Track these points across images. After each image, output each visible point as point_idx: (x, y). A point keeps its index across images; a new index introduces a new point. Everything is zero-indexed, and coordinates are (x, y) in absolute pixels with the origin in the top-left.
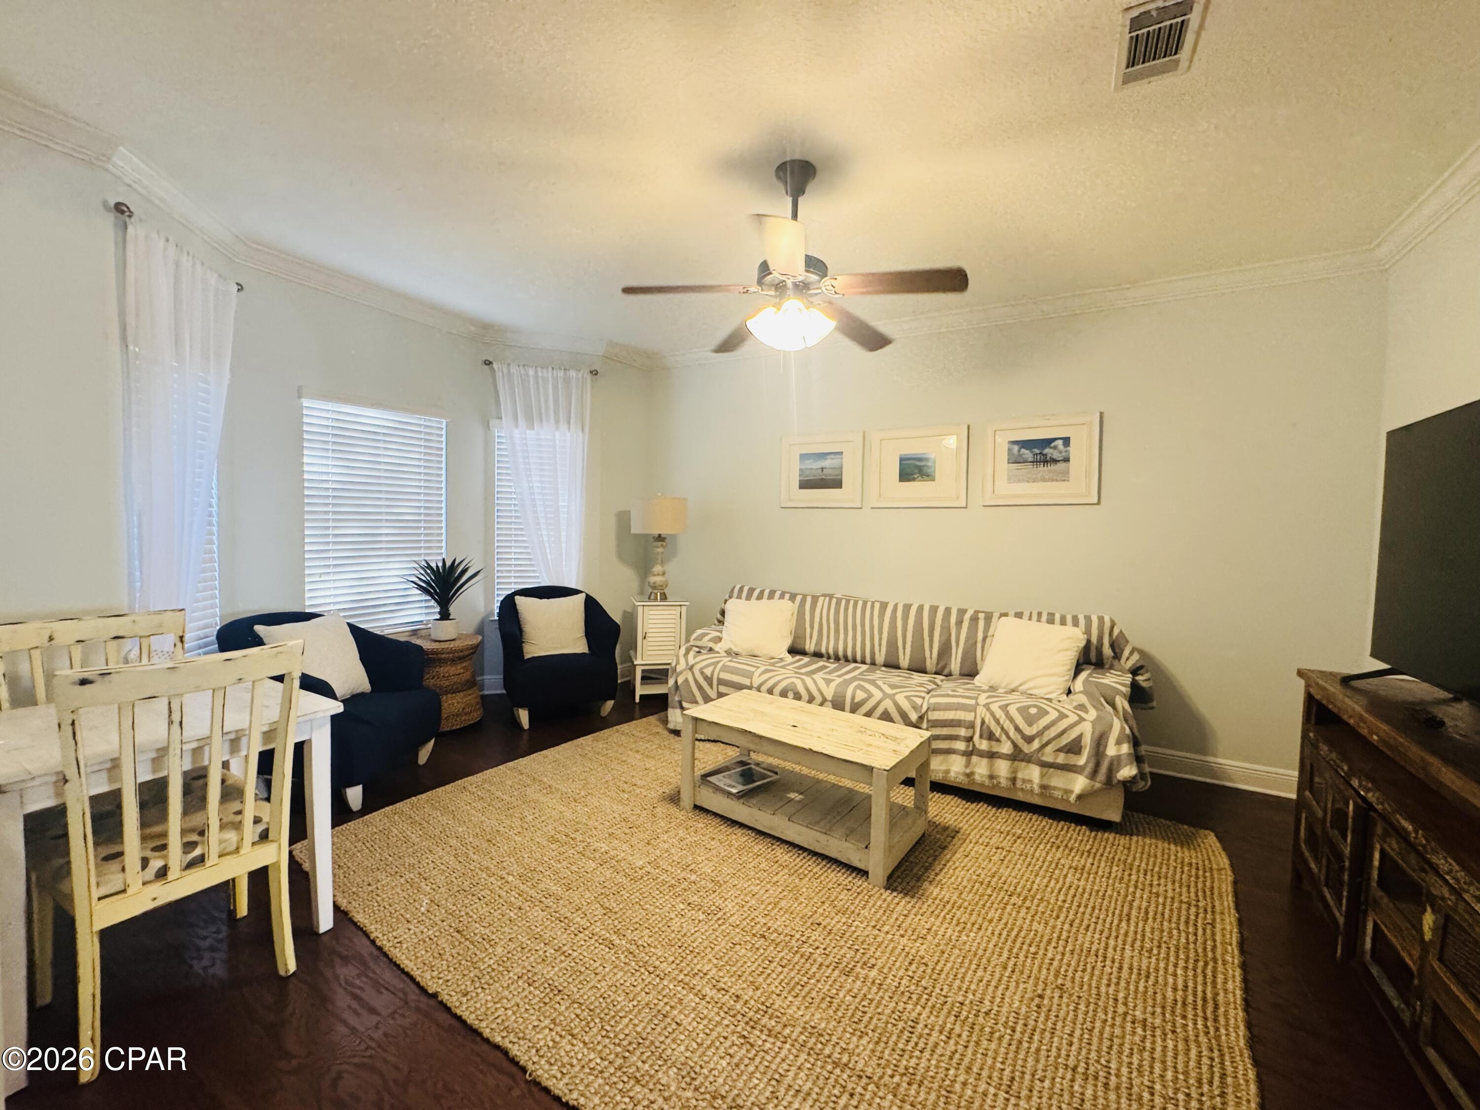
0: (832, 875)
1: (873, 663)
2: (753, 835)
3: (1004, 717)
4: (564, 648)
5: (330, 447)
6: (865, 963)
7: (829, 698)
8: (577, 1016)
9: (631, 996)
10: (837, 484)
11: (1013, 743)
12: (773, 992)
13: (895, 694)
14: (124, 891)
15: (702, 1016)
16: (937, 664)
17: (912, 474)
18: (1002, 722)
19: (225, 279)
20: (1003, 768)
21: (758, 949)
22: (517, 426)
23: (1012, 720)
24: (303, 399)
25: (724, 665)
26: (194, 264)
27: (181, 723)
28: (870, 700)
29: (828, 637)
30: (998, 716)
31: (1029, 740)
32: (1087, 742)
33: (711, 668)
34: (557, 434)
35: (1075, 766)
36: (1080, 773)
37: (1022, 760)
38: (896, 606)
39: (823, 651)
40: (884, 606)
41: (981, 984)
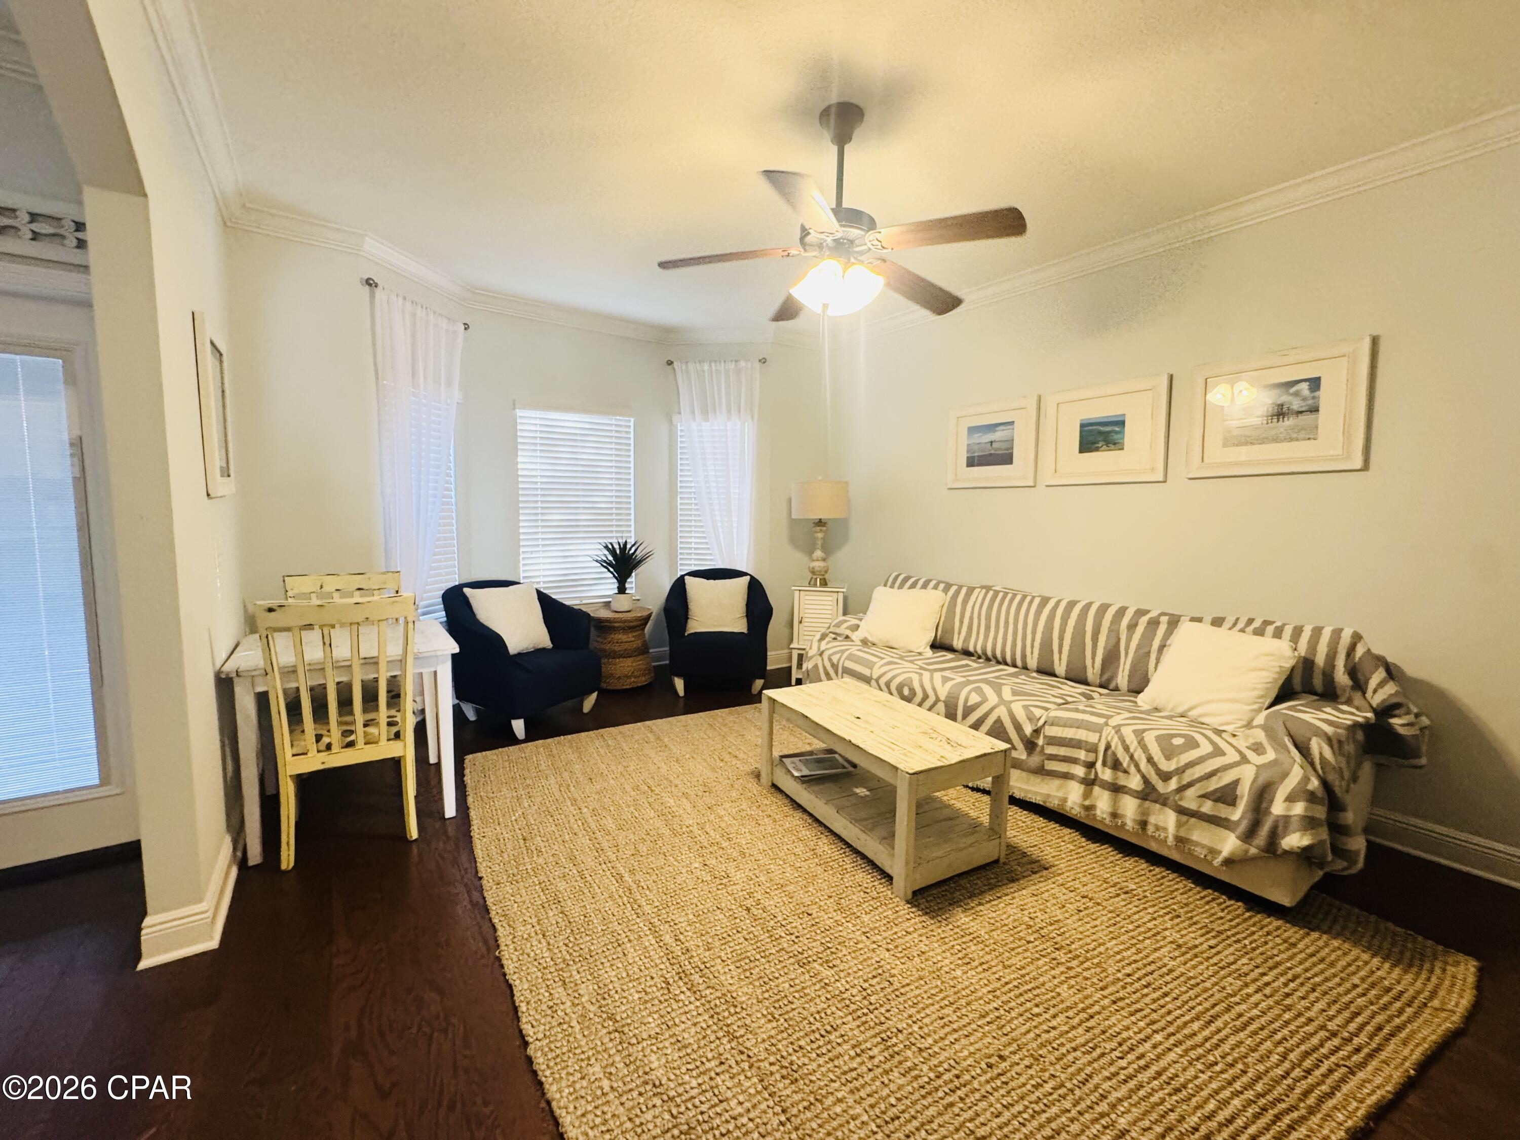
0: (861, 875)
1: (1025, 668)
2: (810, 821)
3: (1135, 743)
4: (724, 626)
5: (538, 448)
6: (827, 962)
7: (942, 698)
8: (557, 923)
9: (606, 922)
10: (1006, 459)
11: (1144, 777)
12: (720, 957)
13: (1011, 702)
14: (306, 754)
15: (647, 955)
16: (1102, 675)
17: (1095, 443)
18: (1132, 750)
19: (454, 321)
20: (1130, 807)
21: (736, 918)
22: (694, 419)
23: (1145, 748)
24: (517, 411)
25: (851, 654)
26: (427, 314)
27: (330, 645)
28: (984, 705)
29: (978, 633)
30: (1128, 742)
31: (1166, 777)
32: (1245, 792)
33: (838, 656)
34: (729, 424)
35: (1226, 820)
36: (1232, 830)
37: (1156, 802)
38: (1059, 602)
39: (971, 649)
40: (1045, 601)
41: (939, 1021)
